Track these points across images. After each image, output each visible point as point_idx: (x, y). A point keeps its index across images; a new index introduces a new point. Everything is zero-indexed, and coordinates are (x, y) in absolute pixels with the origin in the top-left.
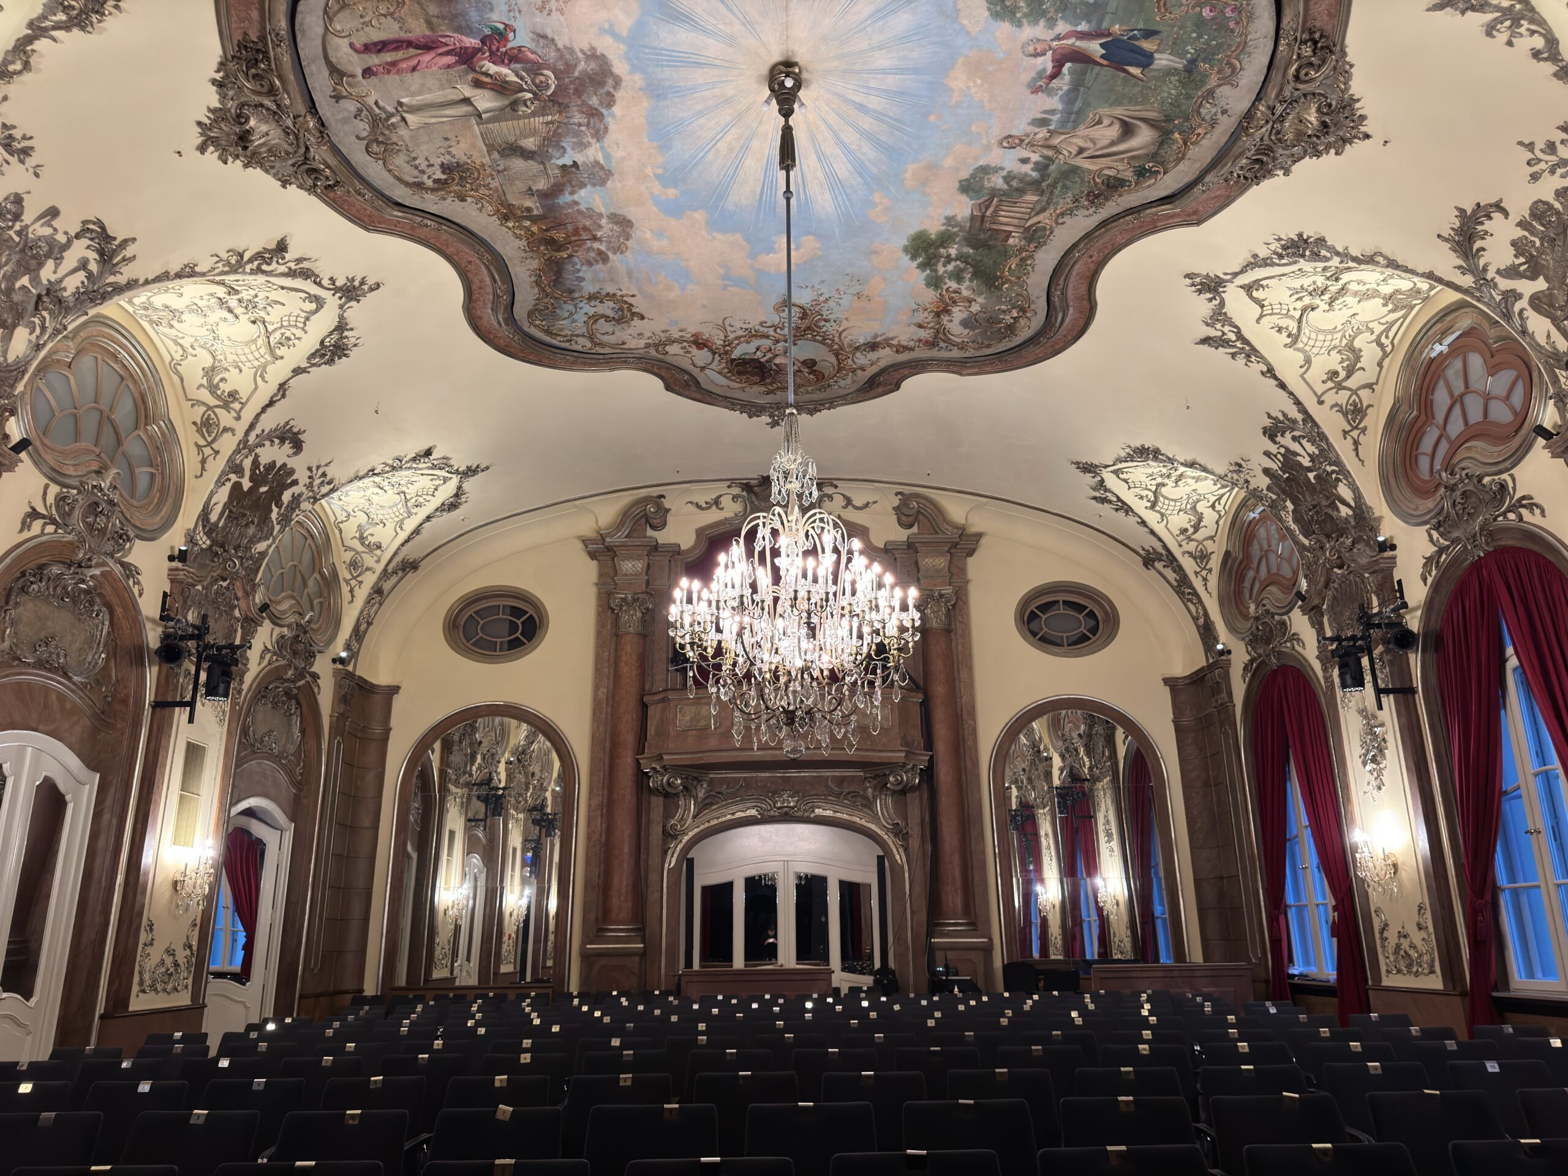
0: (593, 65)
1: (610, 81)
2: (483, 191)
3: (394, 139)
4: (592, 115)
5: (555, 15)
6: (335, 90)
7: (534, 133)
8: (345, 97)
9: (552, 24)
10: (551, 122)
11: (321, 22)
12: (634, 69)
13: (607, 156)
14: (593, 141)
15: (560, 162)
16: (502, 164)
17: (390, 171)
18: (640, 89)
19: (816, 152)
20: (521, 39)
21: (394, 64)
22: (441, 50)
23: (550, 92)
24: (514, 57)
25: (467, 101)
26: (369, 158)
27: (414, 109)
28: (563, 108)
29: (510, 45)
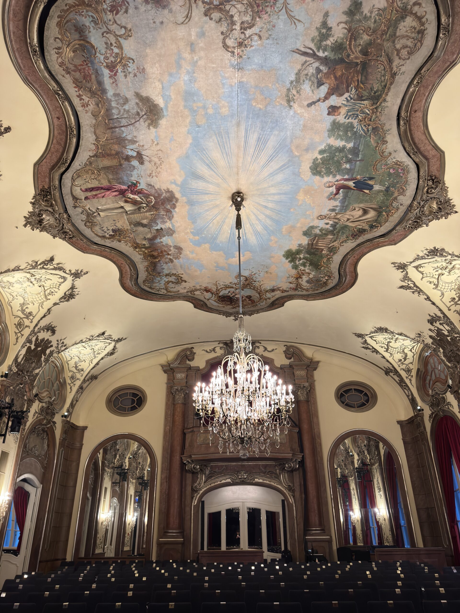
0: (168, 194)
1: (174, 200)
2: (127, 238)
3: (95, 221)
4: (168, 212)
5: (155, 178)
6: (74, 204)
7: (146, 218)
8: (77, 207)
9: (153, 181)
10: (153, 214)
11: (71, 182)
12: (183, 195)
13: (173, 226)
14: (168, 221)
15: (156, 228)
16: (135, 229)
17: (93, 232)
18: (186, 202)
19: (250, 223)
20: (142, 186)
21: (96, 195)
22: (113, 190)
23: (152, 204)
24: (139, 192)
25: (122, 207)
26: (85, 227)
27: (102, 211)
28: (157, 209)
29: (138, 188)
